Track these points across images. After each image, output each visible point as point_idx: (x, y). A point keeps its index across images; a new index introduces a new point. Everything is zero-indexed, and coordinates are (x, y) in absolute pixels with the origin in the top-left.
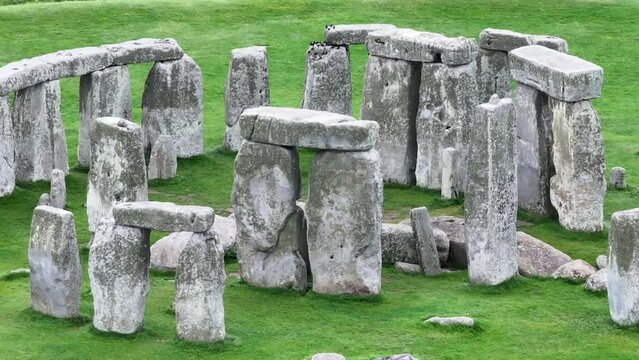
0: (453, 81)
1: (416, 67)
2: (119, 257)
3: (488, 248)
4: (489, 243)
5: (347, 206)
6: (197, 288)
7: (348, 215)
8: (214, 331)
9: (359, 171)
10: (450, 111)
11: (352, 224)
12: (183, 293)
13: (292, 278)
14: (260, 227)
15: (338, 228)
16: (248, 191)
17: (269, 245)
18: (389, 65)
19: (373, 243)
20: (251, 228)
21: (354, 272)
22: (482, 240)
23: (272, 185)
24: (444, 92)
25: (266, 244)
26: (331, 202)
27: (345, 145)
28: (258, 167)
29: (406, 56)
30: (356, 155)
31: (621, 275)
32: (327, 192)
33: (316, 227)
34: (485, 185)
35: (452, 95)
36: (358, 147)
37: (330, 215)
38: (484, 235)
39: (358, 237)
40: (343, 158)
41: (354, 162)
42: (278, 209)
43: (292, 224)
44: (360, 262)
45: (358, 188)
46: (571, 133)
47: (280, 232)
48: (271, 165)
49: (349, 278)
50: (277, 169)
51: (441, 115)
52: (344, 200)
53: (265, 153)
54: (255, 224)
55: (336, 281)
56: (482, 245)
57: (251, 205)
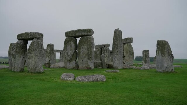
0: (107, 49)
1: (101, 48)
2: (17, 49)
3: (118, 60)
4: (118, 59)
5: (86, 48)
6: (33, 55)
7: (86, 50)
8: (37, 69)
9: (89, 40)
10: (106, 54)
11: (87, 52)
12: (29, 57)
13: (74, 66)
14: (68, 56)
15: (84, 54)
16: (66, 48)
17: (70, 59)
18: (98, 49)
19: (92, 57)
20: (66, 56)
21: (87, 64)
22: (116, 58)
23: (71, 46)
24: (105, 51)
25: (69, 59)
26: (83, 48)
27: (86, 34)
28: (68, 42)
29: (100, 47)
30: (88, 36)
31: (162, 57)
32: (82, 45)
33: (79, 54)
34: (117, 46)
35: (106, 51)
36: (89, 34)
37: (82, 51)
38: (117, 57)
39: (89, 55)
40: (85, 37)
41: (88, 38)
42: (72, 51)
43: (75, 54)
44: (89, 61)
45: (89, 43)
46: (128, 48)
47: (72, 56)
48: (70, 41)
49: (87, 65)
50: (72, 42)
51: (105, 55)
52: (85, 47)
53: (69, 39)
54: (67, 55)
55: (84, 66)
56: (116, 59)
57: (67, 51)
